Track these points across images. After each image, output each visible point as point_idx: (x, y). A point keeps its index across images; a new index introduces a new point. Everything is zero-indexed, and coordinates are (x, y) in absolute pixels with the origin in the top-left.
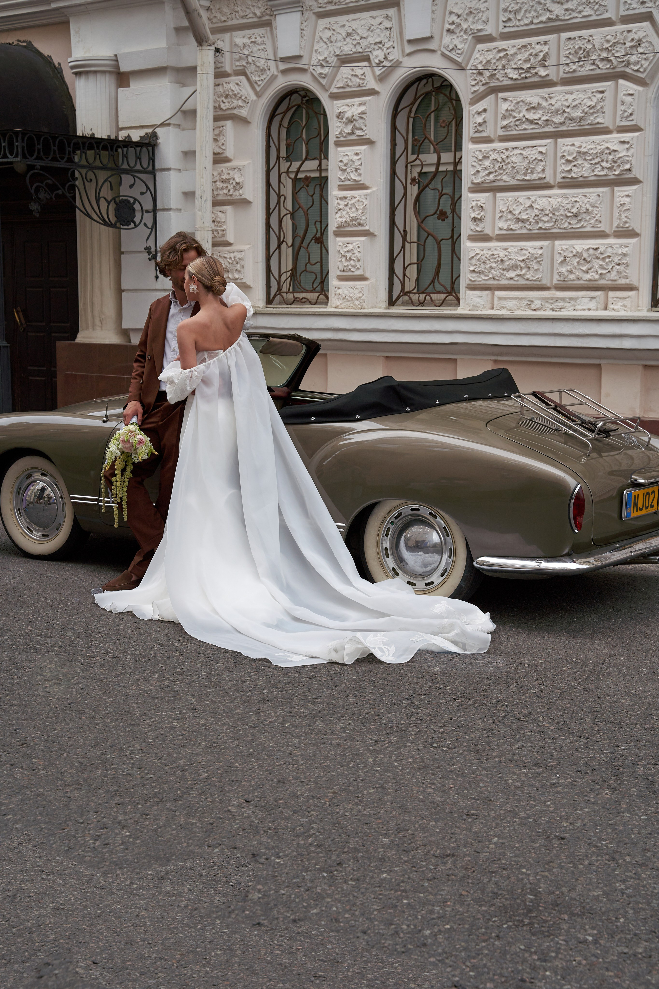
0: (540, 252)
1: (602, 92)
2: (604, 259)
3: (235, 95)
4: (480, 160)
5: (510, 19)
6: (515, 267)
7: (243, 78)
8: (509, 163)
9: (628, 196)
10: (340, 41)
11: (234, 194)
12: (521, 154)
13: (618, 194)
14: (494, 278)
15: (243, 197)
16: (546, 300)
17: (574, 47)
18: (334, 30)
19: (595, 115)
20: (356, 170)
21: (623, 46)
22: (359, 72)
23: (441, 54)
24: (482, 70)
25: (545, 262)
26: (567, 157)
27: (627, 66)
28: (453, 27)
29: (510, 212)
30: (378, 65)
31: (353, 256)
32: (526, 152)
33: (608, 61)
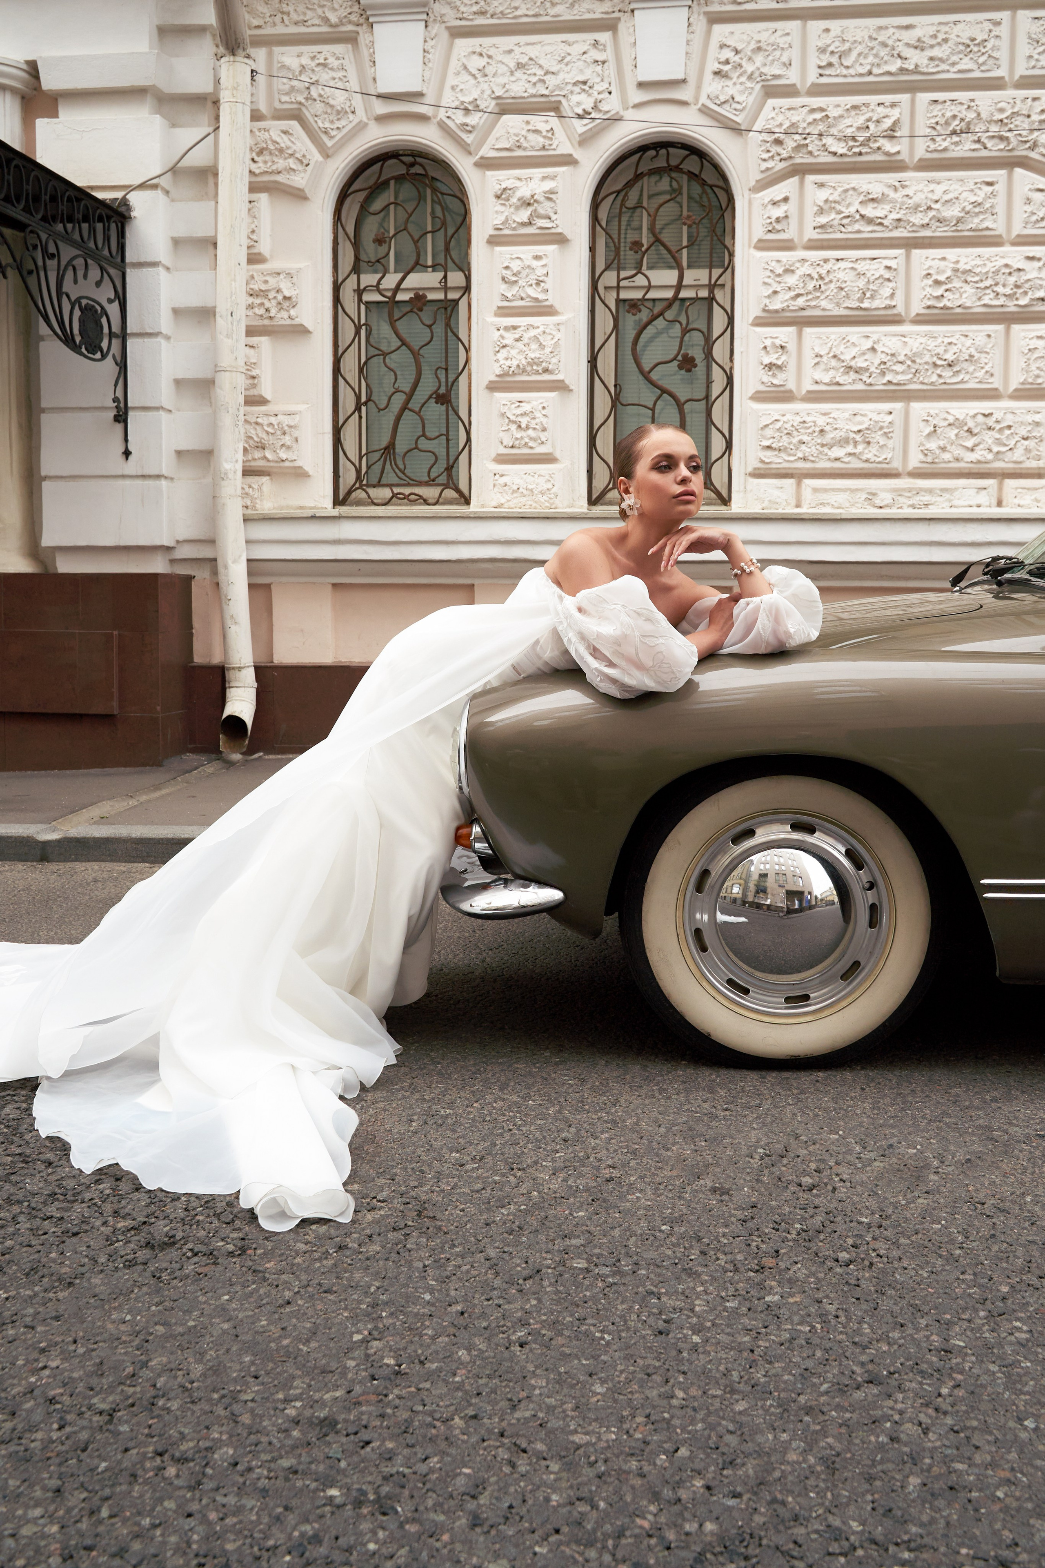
0: (889, 418)
1: (990, 184)
2: (1001, 430)
3: (281, 151)
4: (779, 275)
5: (830, 65)
6: (844, 441)
7: (295, 124)
8: (831, 281)
9: (1040, 337)
10: (503, 75)
11: (279, 316)
12: (852, 268)
13: (1023, 334)
14: (805, 459)
15: (297, 321)
16: (899, 492)
17: (943, 115)
18: (490, 57)
19: (982, 217)
20: (538, 283)
21: (1027, 120)
22: (543, 127)
23: (700, 110)
24: (782, 136)
25: (898, 435)
26: (934, 277)
27: (1032, 148)
28: (726, 68)
29: (835, 356)
30: (580, 117)
31: (533, 422)
32: (861, 267)
33: (1002, 138)
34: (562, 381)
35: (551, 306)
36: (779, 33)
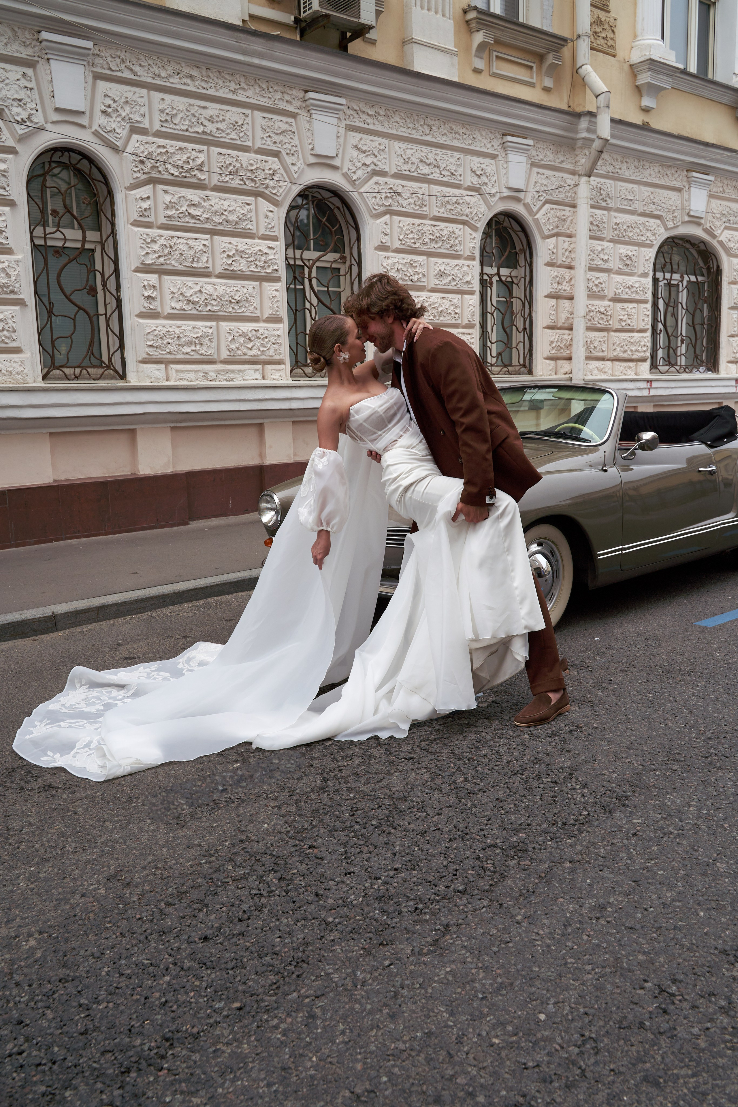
0: (211, 331)
1: (248, 204)
2: (263, 339)
4: (148, 243)
5: (166, 121)
6: (189, 343)
8: (176, 250)
9: (277, 290)
12: (186, 243)
13: (267, 288)
14: (170, 353)
16: (218, 372)
17: (225, 162)
19: (246, 222)
20: (1, 232)
21: (263, 172)
23: (93, 133)
24: (145, 159)
25: (215, 340)
26: (227, 253)
27: (266, 188)
28: (109, 110)
29: (181, 294)
30: (18, 122)
31: (6, 326)
32: (192, 243)
33: (252, 180)
34: (23, 299)
35: (11, 249)
36: (137, 95)
